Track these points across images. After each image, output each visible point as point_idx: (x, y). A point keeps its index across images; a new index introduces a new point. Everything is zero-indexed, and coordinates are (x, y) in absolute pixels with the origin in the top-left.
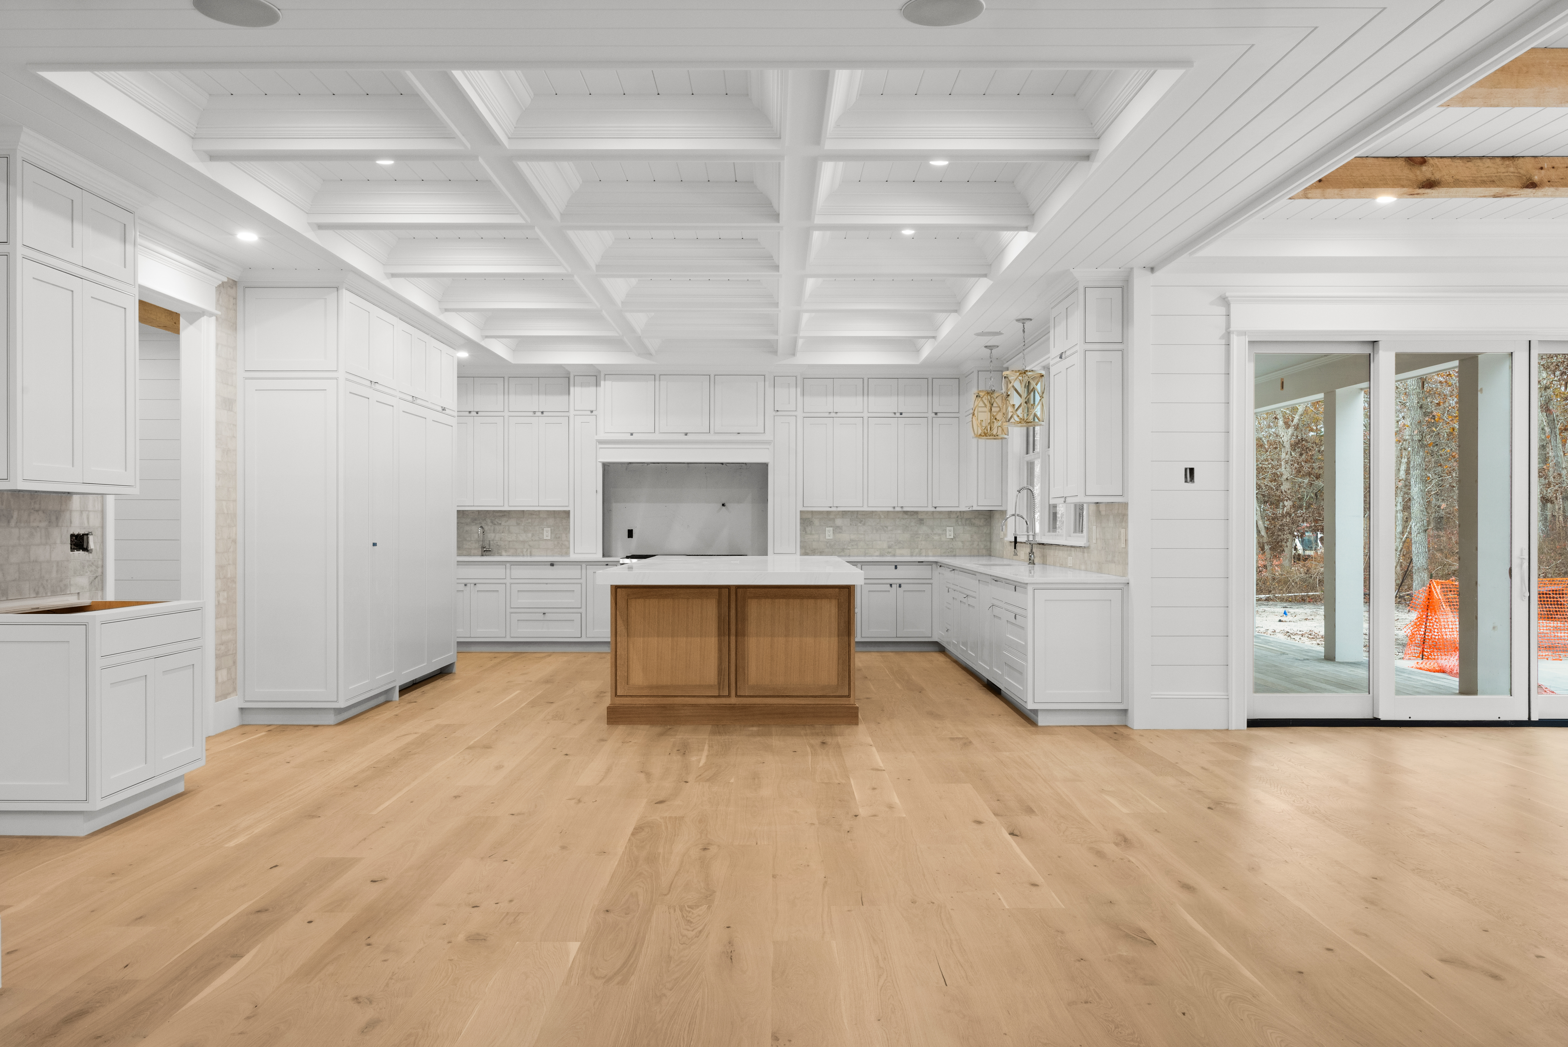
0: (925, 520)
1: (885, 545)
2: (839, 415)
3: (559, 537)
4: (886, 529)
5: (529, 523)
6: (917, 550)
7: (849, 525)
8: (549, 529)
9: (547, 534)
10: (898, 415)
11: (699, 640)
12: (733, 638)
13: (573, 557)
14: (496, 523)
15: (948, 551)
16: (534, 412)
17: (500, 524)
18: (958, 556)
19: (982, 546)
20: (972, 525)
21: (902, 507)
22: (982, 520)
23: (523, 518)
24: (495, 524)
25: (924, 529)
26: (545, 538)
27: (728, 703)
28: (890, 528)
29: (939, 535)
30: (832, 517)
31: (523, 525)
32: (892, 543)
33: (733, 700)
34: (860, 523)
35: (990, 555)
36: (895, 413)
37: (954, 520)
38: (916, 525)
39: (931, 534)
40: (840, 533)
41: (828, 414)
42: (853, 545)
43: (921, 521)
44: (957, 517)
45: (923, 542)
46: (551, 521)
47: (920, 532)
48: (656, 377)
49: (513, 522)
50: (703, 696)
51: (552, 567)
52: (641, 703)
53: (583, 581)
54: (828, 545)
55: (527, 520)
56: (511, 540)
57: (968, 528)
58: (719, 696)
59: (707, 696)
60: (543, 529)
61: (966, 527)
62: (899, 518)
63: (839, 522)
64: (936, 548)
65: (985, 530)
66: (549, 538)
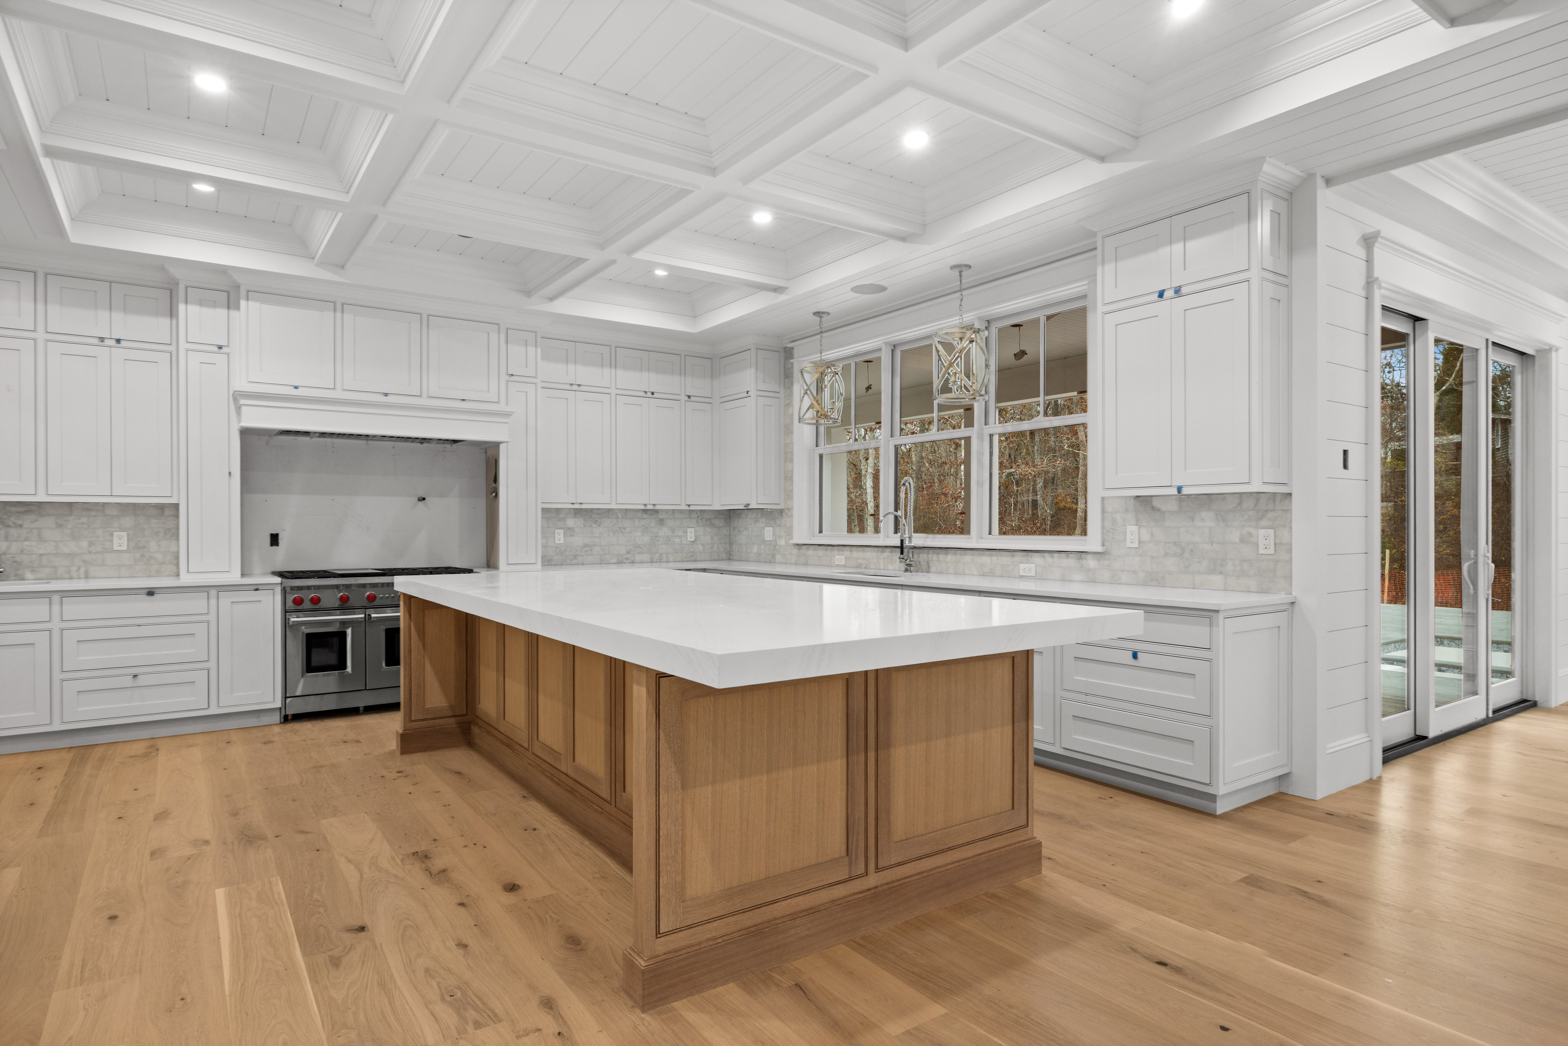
0: (665, 521)
1: (623, 550)
2: (582, 388)
3: (144, 547)
4: (623, 530)
5: (83, 523)
6: (657, 555)
7: (582, 526)
8: (125, 534)
9: (120, 541)
10: (649, 394)
11: (815, 770)
12: (872, 755)
13: (186, 579)
14: (11, 524)
15: (689, 555)
16: (102, 339)
17: (21, 526)
18: (699, 561)
19: (722, 550)
20: (713, 525)
21: (654, 505)
22: (722, 520)
23: (70, 515)
24: (8, 526)
25: (664, 531)
26: (116, 548)
27: (865, 887)
28: (628, 530)
29: (680, 537)
30: (562, 516)
31: (69, 526)
32: (631, 547)
33: (873, 880)
34: (595, 524)
35: (730, 559)
36: (646, 392)
37: (695, 520)
38: (656, 526)
39: (672, 536)
40: (572, 535)
41: (569, 386)
42: (586, 551)
43: (661, 522)
44: (698, 517)
45: (664, 546)
46: (128, 521)
47: (660, 535)
48: (338, 306)
49: (48, 522)
50: (823, 887)
51: (150, 598)
52: (709, 936)
53: (212, 617)
54: (558, 551)
55: (79, 519)
56: (45, 552)
57: (708, 529)
58: (850, 879)
59: (831, 885)
60: (112, 535)
61: (706, 528)
62: (638, 518)
63: (571, 522)
64: (677, 552)
65: (725, 531)
66: (125, 548)
